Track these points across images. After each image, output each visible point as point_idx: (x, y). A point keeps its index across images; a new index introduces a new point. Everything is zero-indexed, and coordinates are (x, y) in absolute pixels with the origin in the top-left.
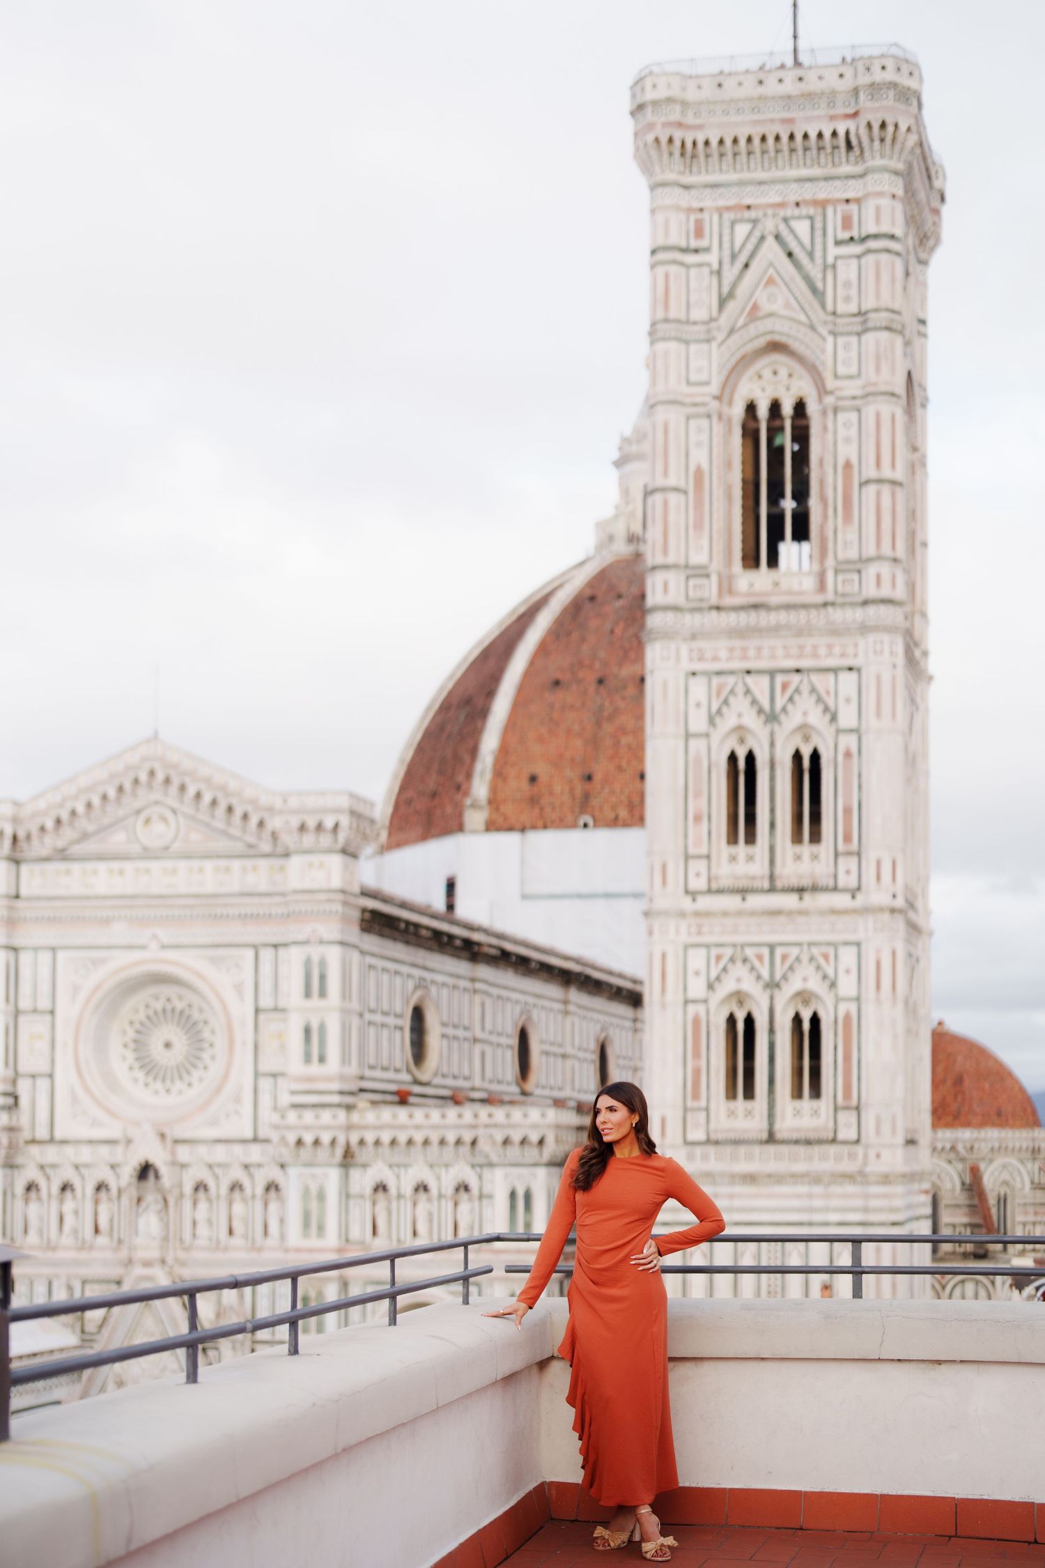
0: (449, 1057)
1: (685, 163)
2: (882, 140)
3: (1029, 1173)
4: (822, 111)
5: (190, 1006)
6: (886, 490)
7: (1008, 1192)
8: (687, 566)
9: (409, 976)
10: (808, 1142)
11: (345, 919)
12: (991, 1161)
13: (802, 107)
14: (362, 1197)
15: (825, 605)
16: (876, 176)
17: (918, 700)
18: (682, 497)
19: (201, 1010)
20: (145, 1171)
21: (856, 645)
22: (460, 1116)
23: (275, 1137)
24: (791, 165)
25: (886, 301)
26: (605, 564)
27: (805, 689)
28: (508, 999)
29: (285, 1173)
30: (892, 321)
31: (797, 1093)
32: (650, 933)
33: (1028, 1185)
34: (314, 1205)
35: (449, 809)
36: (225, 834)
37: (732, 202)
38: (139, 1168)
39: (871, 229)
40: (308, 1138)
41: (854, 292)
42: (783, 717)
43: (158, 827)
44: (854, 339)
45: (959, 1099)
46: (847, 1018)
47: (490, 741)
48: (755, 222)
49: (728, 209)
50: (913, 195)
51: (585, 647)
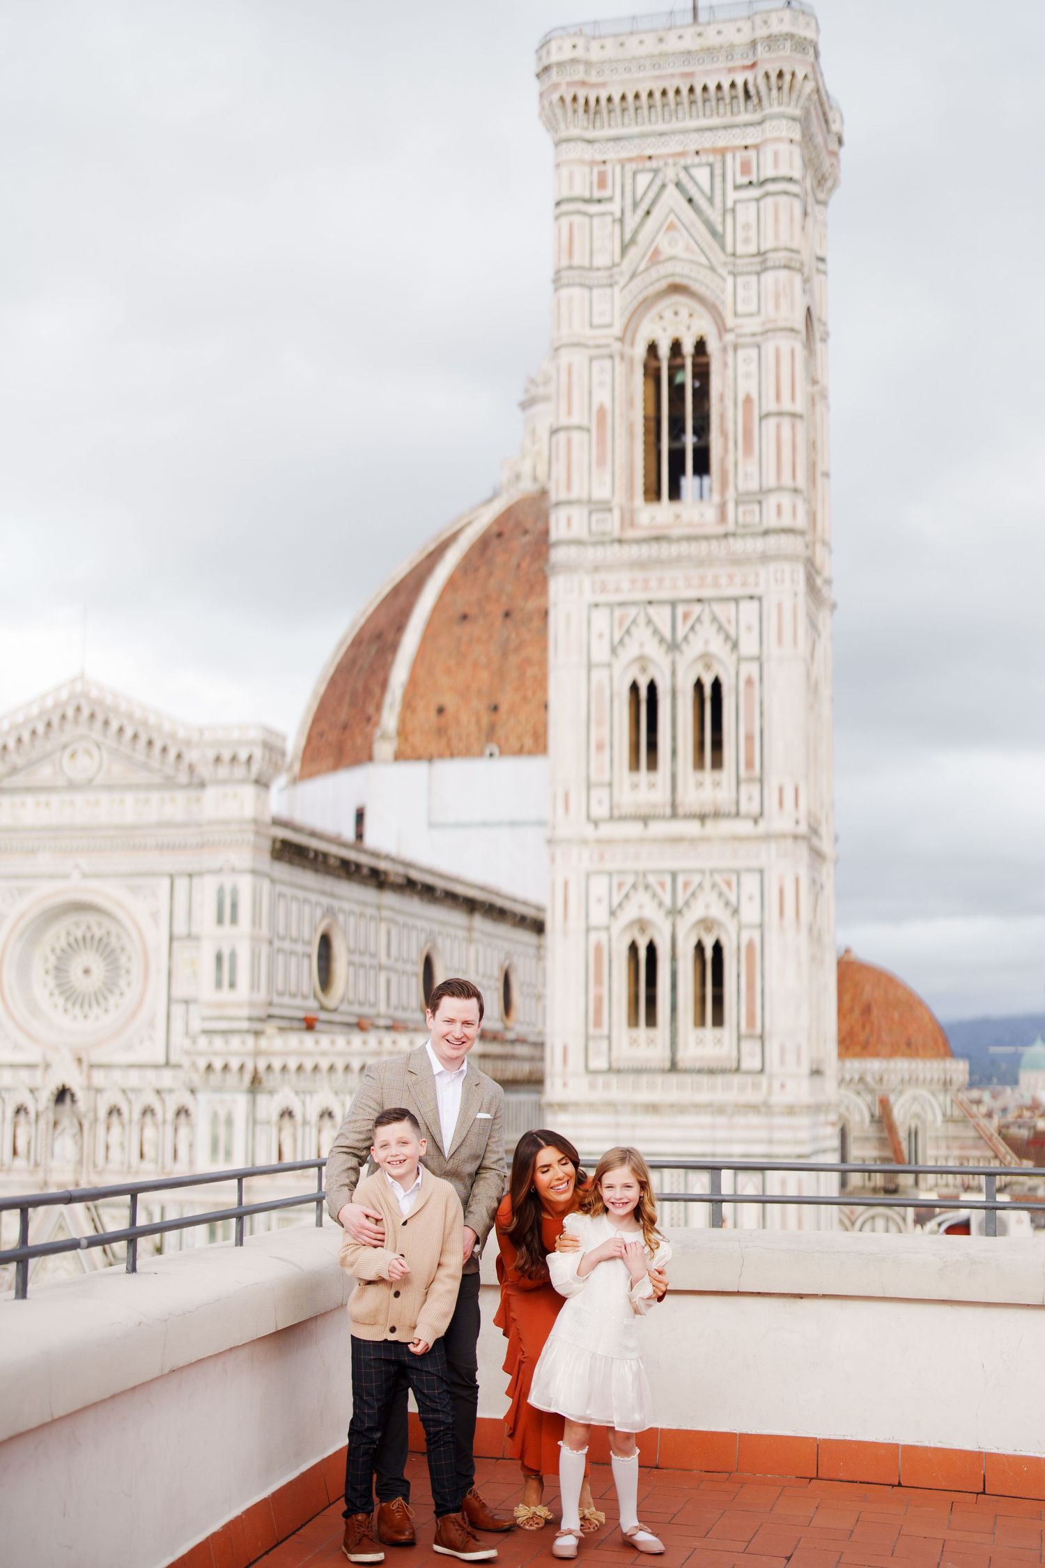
0: (355, 984)
1: (588, 119)
2: (780, 88)
3: (940, 1105)
4: (721, 64)
5: (108, 934)
6: (786, 423)
7: (919, 1125)
8: (589, 501)
9: (318, 904)
10: (711, 1072)
11: (256, 848)
12: (901, 1092)
13: (701, 61)
14: (268, 1123)
15: (726, 536)
16: (775, 123)
17: (821, 627)
18: (585, 435)
19: (119, 937)
20: (62, 1095)
21: (757, 575)
22: (365, 1043)
23: (186, 1062)
24: (691, 116)
25: (784, 241)
26: (512, 501)
27: (706, 618)
28: (414, 927)
29: (195, 1099)
30: (791, 259)
31: (700, 1021)
32: (553, 860)
33: (939, 1118)
34: (222, 1131)
35: (359, 741)
36: (145, 767)
37: (634, 154)
38: (56, 1092)
39: (770, 173)
40: (218, 1064)
41: (753, 233)
42: (684, 647)
43: (83, 760)
44: (754, 279)
45: (868, 1029)
46: (750, 946)
47: (399, 674)
48: (656, 171)
49: (631, 160)
50: (810, 139)
51: (492, 583)
